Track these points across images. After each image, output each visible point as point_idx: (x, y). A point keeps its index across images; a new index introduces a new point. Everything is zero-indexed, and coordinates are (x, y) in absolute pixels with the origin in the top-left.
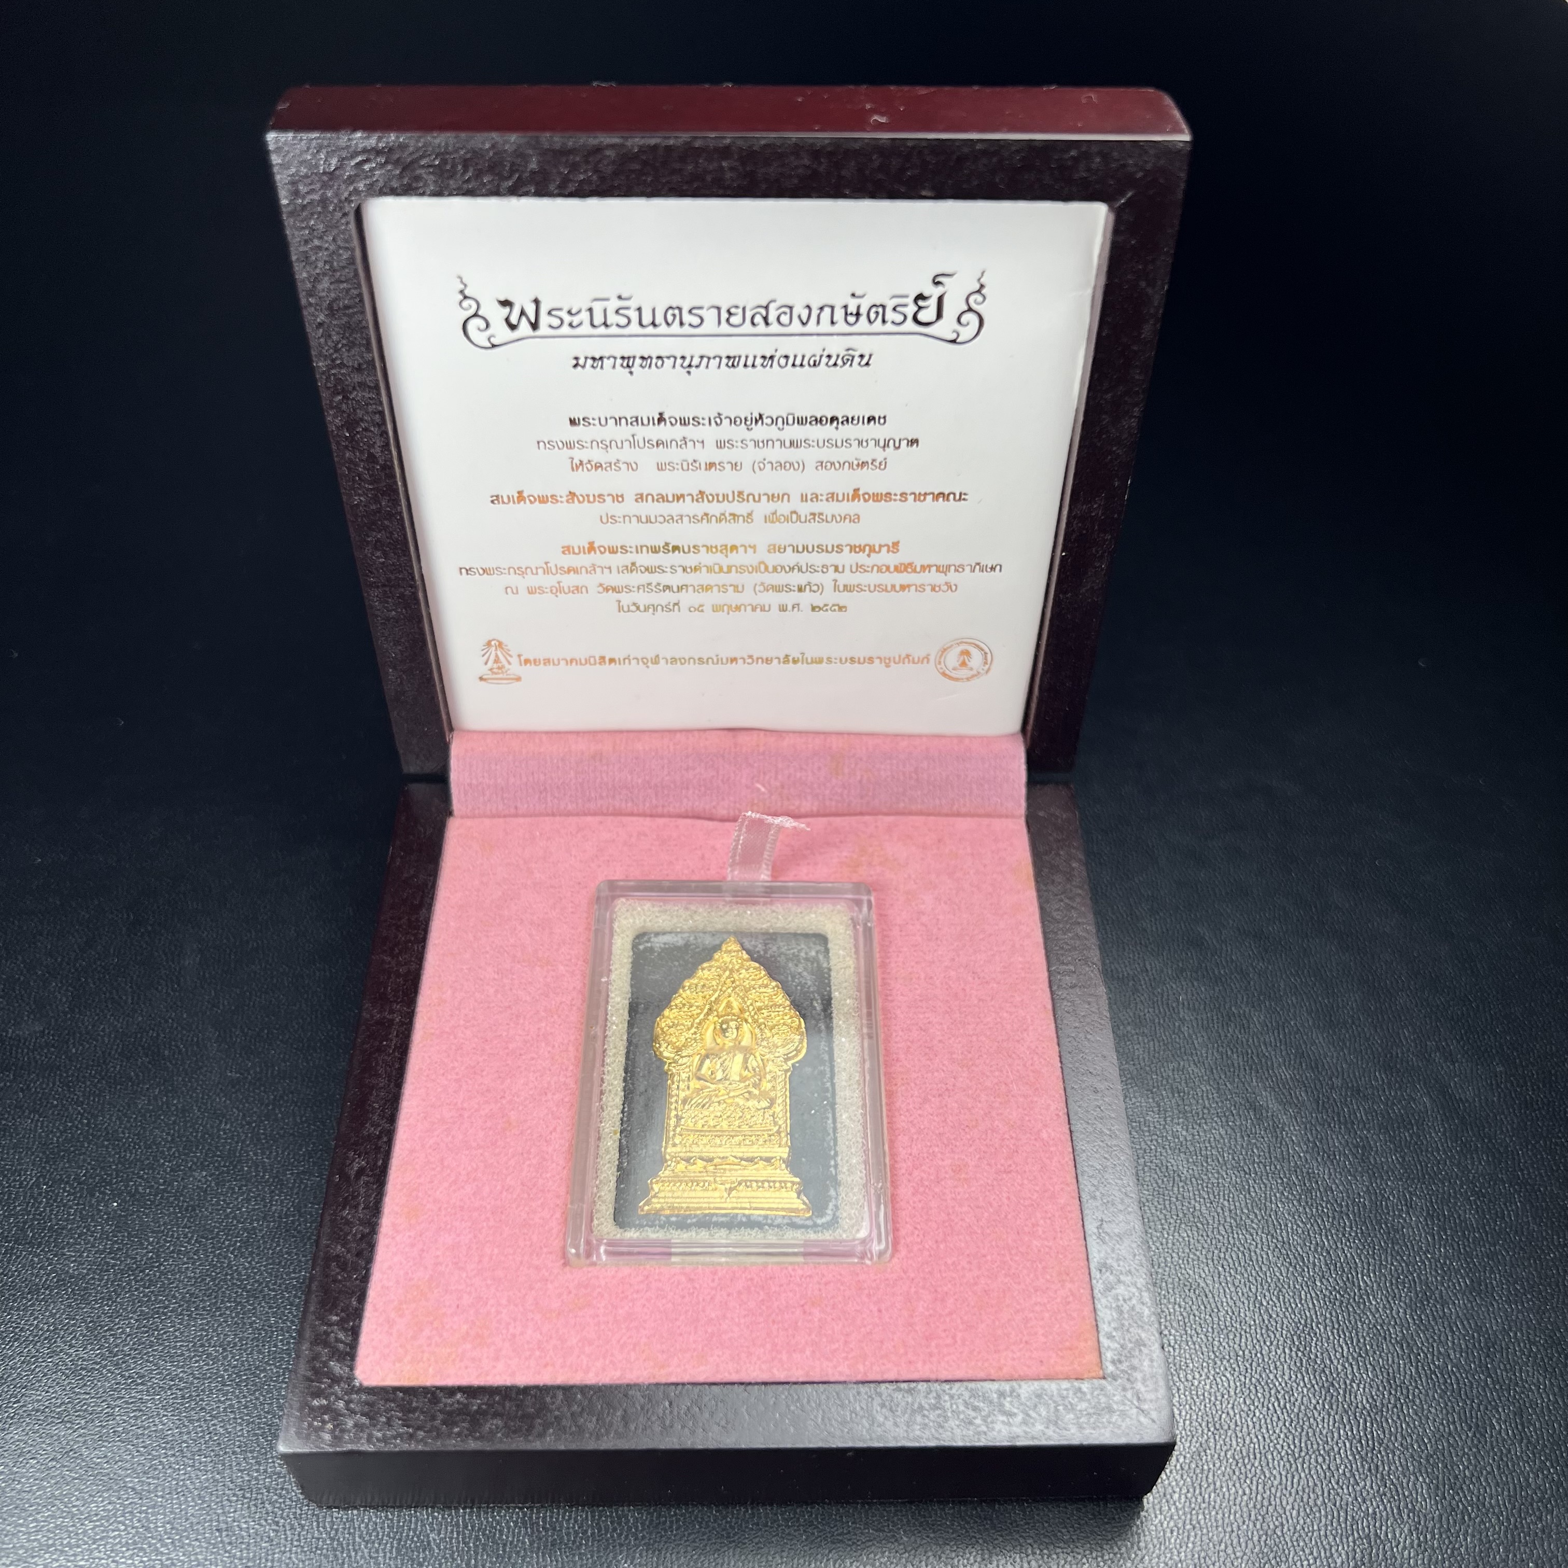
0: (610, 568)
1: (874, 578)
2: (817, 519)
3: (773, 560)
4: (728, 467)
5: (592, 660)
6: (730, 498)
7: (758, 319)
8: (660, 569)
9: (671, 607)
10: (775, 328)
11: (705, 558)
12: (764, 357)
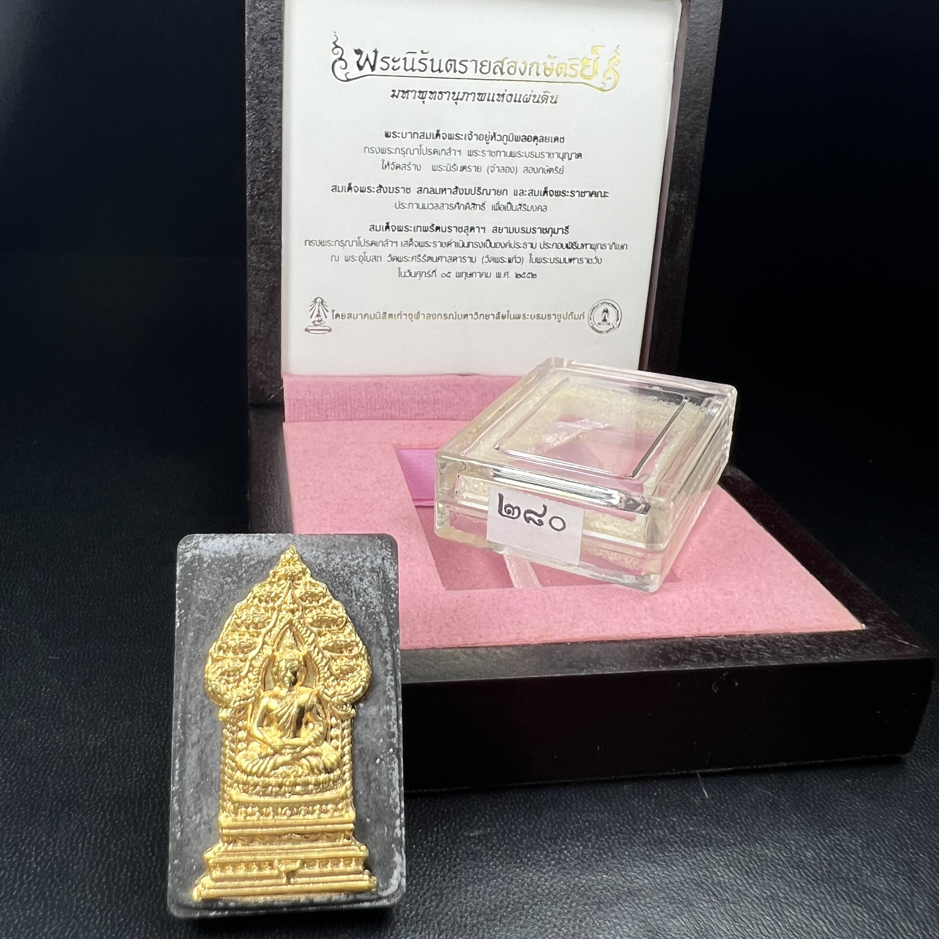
0: (396, 242)
1: (552, 253)
2: (522, 208)
3: (495, 238)
4: (473, 169)
5: (378, 315)
6: (473, 192)
7: (497, 70)
8: (426, 244)
9: (430, 273)
10: (506, 76)
11: (455, 236)
12: (499, 95)
